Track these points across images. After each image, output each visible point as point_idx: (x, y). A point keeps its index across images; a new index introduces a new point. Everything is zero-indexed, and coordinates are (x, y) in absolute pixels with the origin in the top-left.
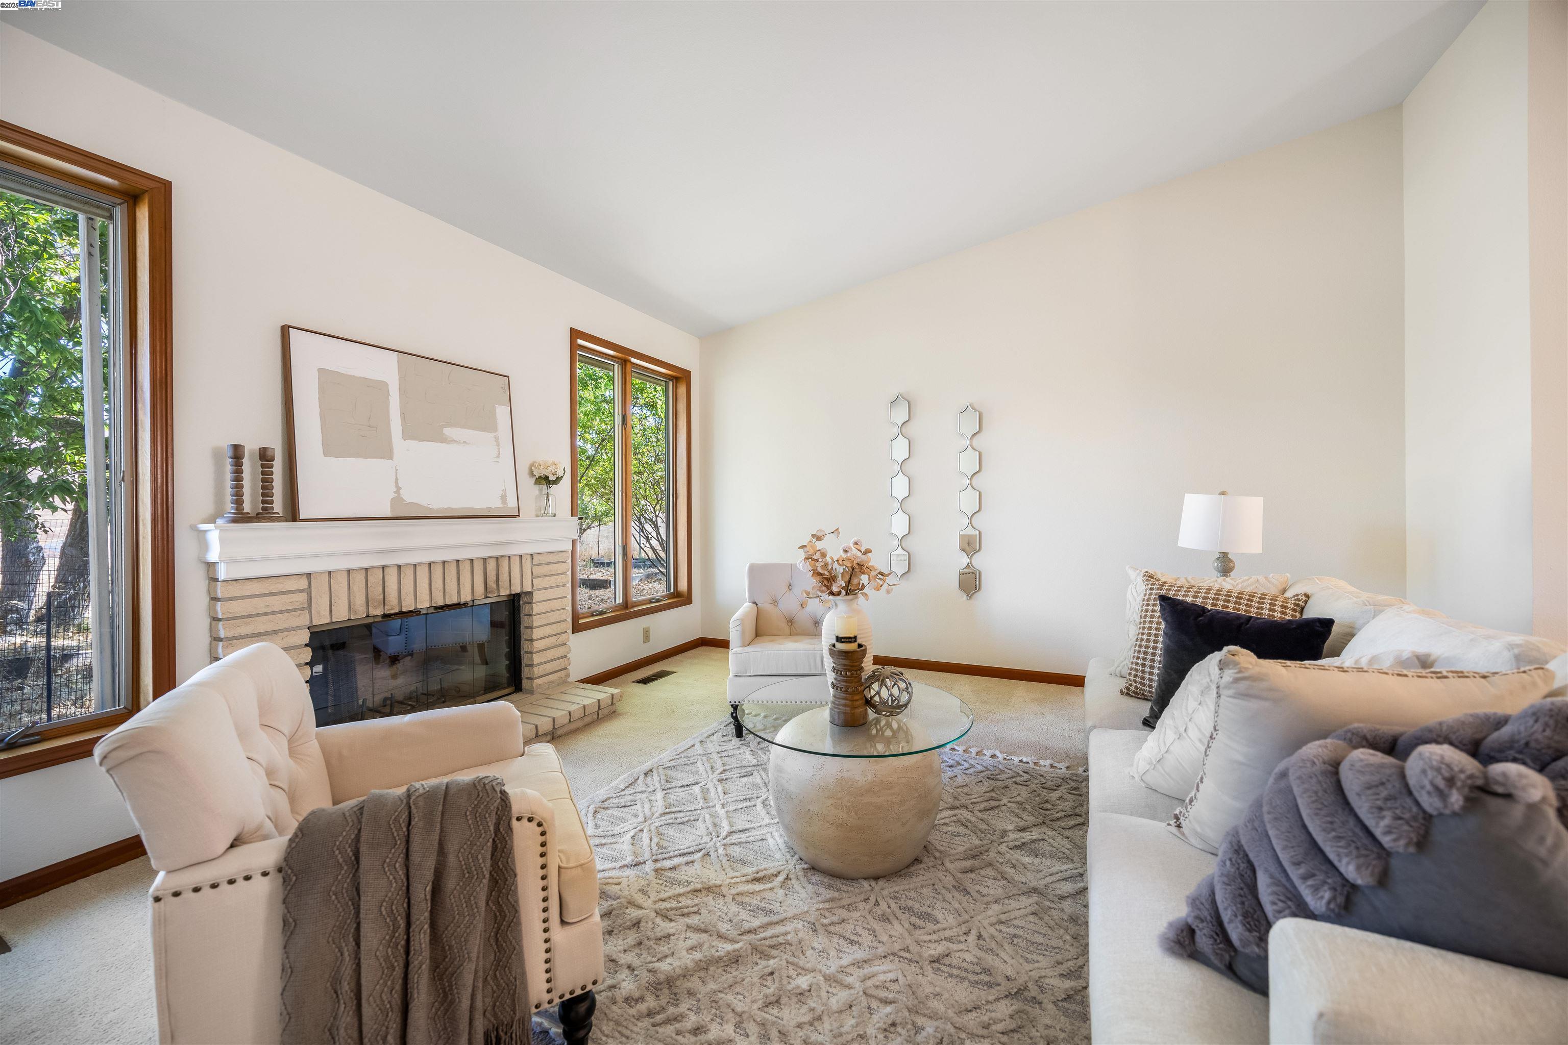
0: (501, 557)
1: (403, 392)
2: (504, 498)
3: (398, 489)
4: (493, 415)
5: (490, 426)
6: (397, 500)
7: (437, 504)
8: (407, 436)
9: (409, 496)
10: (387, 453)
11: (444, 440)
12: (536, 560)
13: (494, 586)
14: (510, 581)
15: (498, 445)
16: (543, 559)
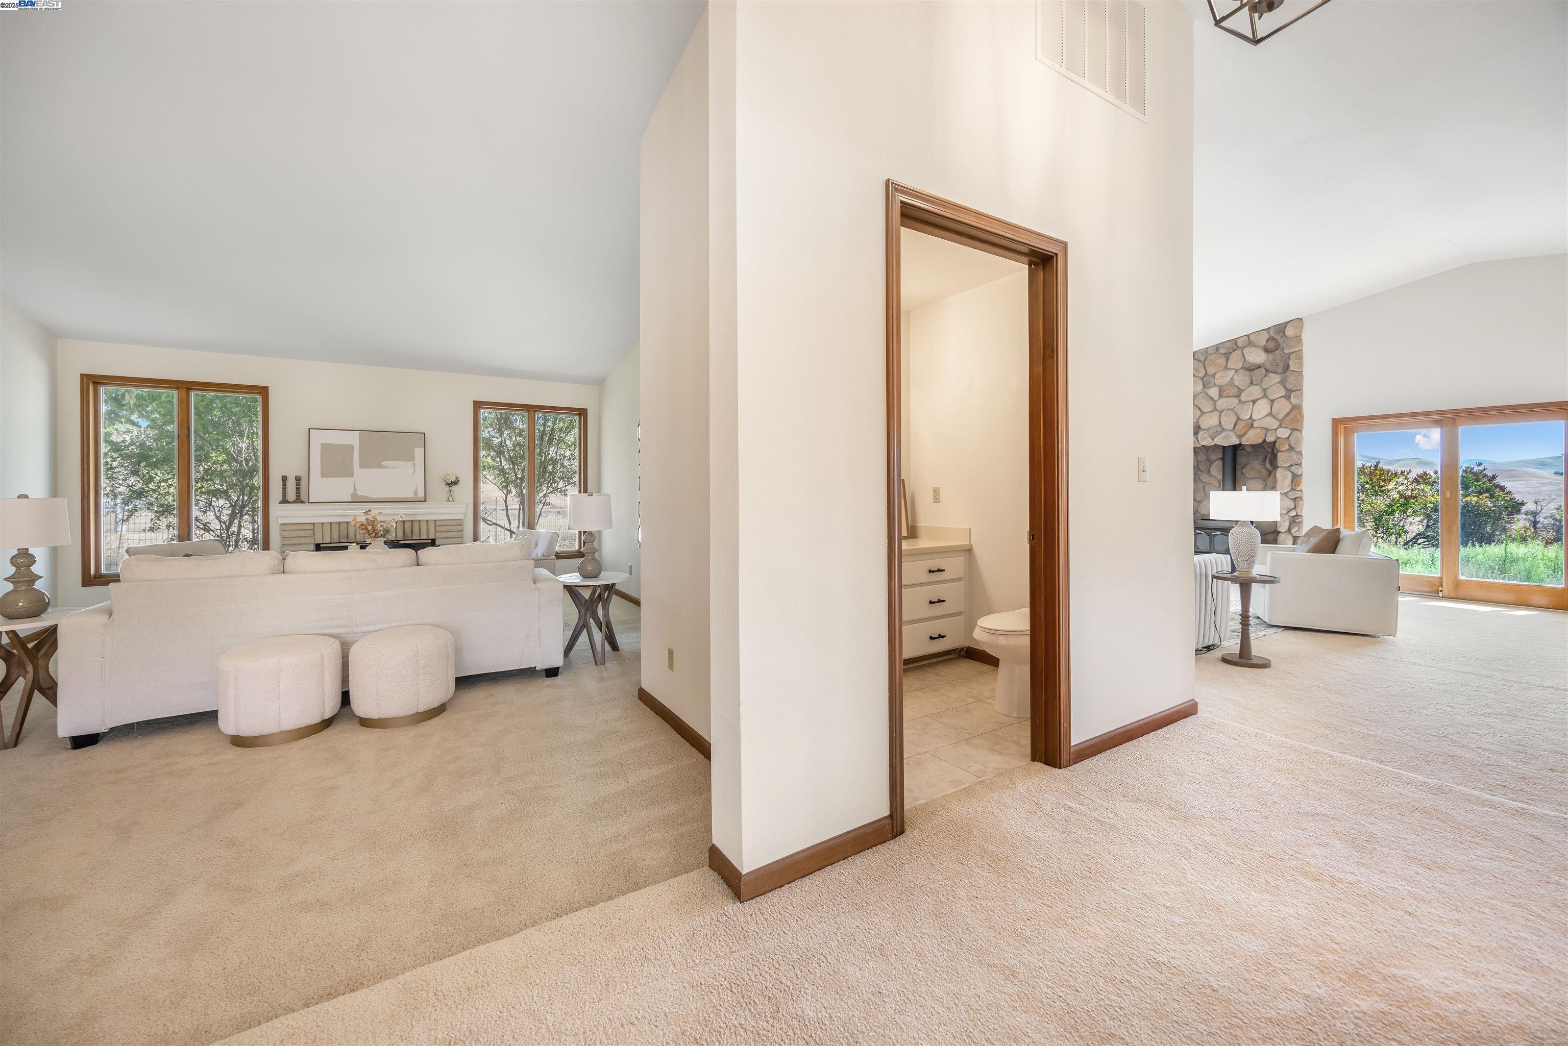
0: (414, 521)
1: (360, 448)
2: (416, 492)
3: (355, 489)
4: (413, 452)
5: (410, 457)
6: (354, 494)
7: (374, 496)
8: (361, 467)
9: (359, 493)
10: (351, 475)
11: (382, 467)
12: (438, 523)
13: (410, 534)
14: (420, 532)
15: (414, 467)
16: (441, 523)
